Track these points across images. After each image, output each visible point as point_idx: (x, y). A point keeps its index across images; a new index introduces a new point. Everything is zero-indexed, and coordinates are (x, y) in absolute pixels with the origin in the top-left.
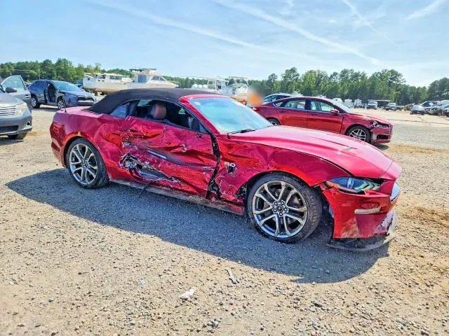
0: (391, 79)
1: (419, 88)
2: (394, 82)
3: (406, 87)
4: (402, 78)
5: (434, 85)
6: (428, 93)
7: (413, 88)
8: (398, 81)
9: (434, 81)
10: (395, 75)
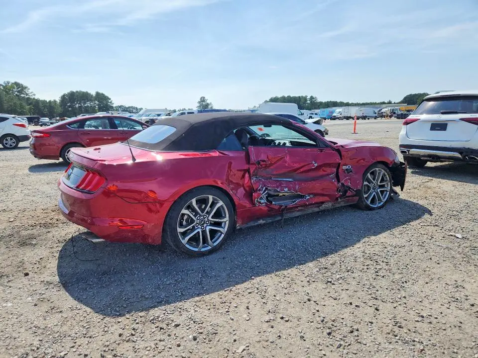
0: (18, 92)
1: (50, 101)
2: (22, 95)
3: (37, 101)
4: (30, 91)
5: (63, 97)
6: (61, 106)
7: (44, 102)
8: (27, 94)
9: (62, 94)
10: (21, 88)
